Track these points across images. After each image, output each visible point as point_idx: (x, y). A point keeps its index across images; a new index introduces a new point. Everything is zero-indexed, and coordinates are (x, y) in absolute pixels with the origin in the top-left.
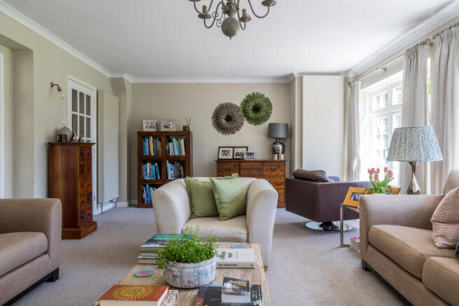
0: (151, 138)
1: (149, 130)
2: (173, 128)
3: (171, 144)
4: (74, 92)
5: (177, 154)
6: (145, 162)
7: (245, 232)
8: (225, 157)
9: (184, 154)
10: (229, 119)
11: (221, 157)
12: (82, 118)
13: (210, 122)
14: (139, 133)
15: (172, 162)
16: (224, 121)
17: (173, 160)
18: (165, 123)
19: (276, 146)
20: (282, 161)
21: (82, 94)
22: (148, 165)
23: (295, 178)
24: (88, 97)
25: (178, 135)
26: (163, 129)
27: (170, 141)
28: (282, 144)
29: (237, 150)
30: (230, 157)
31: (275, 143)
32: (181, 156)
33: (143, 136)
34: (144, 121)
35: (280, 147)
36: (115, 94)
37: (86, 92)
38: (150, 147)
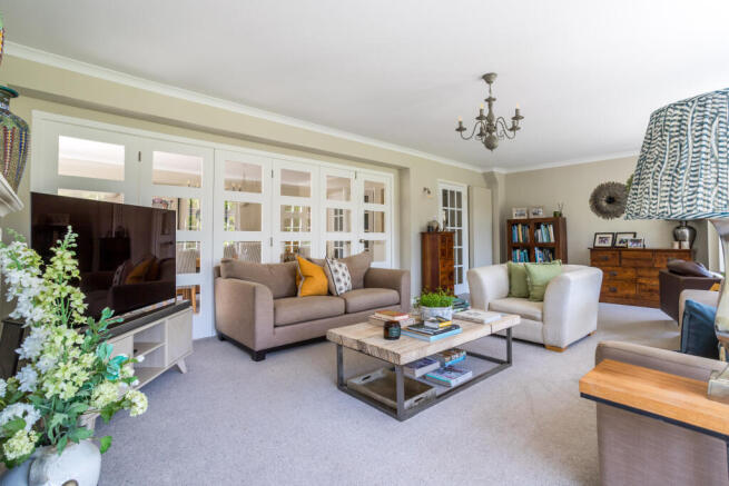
0: (520, 226)
1: (518, 218)
2: (542, 215)
3: (539, 231)
4: (445, 192)
5: (545, 241)
6: (515, 248)
7: (539, 311)
8: (603, 245)
9: (553, 240)
10: (611, 200)
11: (597, 244)
12: (453, 212)
13: (587, 205)
14: (509, 221)
15: (541, 248)
16: (604, 204)
17: (542, 247)
18: (534, 210)
19: (679, 231)
20: (685, 251)
21: (452, 193)
22: (518, 251)
23: (671, 271)
24: (459, 194)
25: (546, 222)
26: (532, 217)
27: (539, 228)
28: (690, 228)
29: (620, 237)
30: (609, 244)
31: (678, 228)
32: (549, 243)
33: (512, 223)
34: (514, 210)
35: (686, 232)
36: (488, 187)
37: (456, 189)
38: (519, 234)
